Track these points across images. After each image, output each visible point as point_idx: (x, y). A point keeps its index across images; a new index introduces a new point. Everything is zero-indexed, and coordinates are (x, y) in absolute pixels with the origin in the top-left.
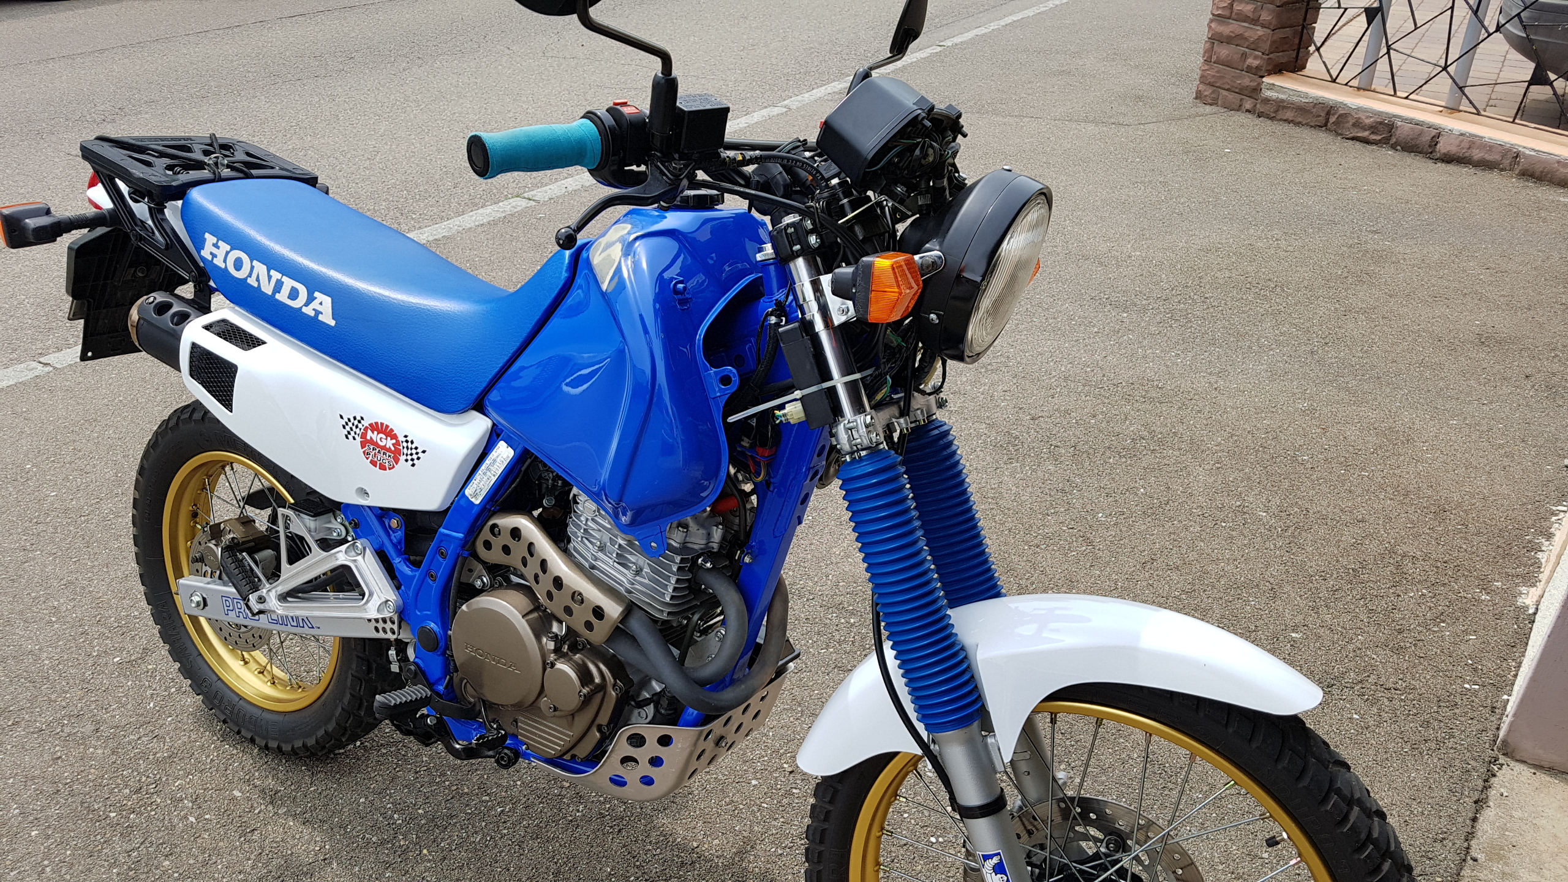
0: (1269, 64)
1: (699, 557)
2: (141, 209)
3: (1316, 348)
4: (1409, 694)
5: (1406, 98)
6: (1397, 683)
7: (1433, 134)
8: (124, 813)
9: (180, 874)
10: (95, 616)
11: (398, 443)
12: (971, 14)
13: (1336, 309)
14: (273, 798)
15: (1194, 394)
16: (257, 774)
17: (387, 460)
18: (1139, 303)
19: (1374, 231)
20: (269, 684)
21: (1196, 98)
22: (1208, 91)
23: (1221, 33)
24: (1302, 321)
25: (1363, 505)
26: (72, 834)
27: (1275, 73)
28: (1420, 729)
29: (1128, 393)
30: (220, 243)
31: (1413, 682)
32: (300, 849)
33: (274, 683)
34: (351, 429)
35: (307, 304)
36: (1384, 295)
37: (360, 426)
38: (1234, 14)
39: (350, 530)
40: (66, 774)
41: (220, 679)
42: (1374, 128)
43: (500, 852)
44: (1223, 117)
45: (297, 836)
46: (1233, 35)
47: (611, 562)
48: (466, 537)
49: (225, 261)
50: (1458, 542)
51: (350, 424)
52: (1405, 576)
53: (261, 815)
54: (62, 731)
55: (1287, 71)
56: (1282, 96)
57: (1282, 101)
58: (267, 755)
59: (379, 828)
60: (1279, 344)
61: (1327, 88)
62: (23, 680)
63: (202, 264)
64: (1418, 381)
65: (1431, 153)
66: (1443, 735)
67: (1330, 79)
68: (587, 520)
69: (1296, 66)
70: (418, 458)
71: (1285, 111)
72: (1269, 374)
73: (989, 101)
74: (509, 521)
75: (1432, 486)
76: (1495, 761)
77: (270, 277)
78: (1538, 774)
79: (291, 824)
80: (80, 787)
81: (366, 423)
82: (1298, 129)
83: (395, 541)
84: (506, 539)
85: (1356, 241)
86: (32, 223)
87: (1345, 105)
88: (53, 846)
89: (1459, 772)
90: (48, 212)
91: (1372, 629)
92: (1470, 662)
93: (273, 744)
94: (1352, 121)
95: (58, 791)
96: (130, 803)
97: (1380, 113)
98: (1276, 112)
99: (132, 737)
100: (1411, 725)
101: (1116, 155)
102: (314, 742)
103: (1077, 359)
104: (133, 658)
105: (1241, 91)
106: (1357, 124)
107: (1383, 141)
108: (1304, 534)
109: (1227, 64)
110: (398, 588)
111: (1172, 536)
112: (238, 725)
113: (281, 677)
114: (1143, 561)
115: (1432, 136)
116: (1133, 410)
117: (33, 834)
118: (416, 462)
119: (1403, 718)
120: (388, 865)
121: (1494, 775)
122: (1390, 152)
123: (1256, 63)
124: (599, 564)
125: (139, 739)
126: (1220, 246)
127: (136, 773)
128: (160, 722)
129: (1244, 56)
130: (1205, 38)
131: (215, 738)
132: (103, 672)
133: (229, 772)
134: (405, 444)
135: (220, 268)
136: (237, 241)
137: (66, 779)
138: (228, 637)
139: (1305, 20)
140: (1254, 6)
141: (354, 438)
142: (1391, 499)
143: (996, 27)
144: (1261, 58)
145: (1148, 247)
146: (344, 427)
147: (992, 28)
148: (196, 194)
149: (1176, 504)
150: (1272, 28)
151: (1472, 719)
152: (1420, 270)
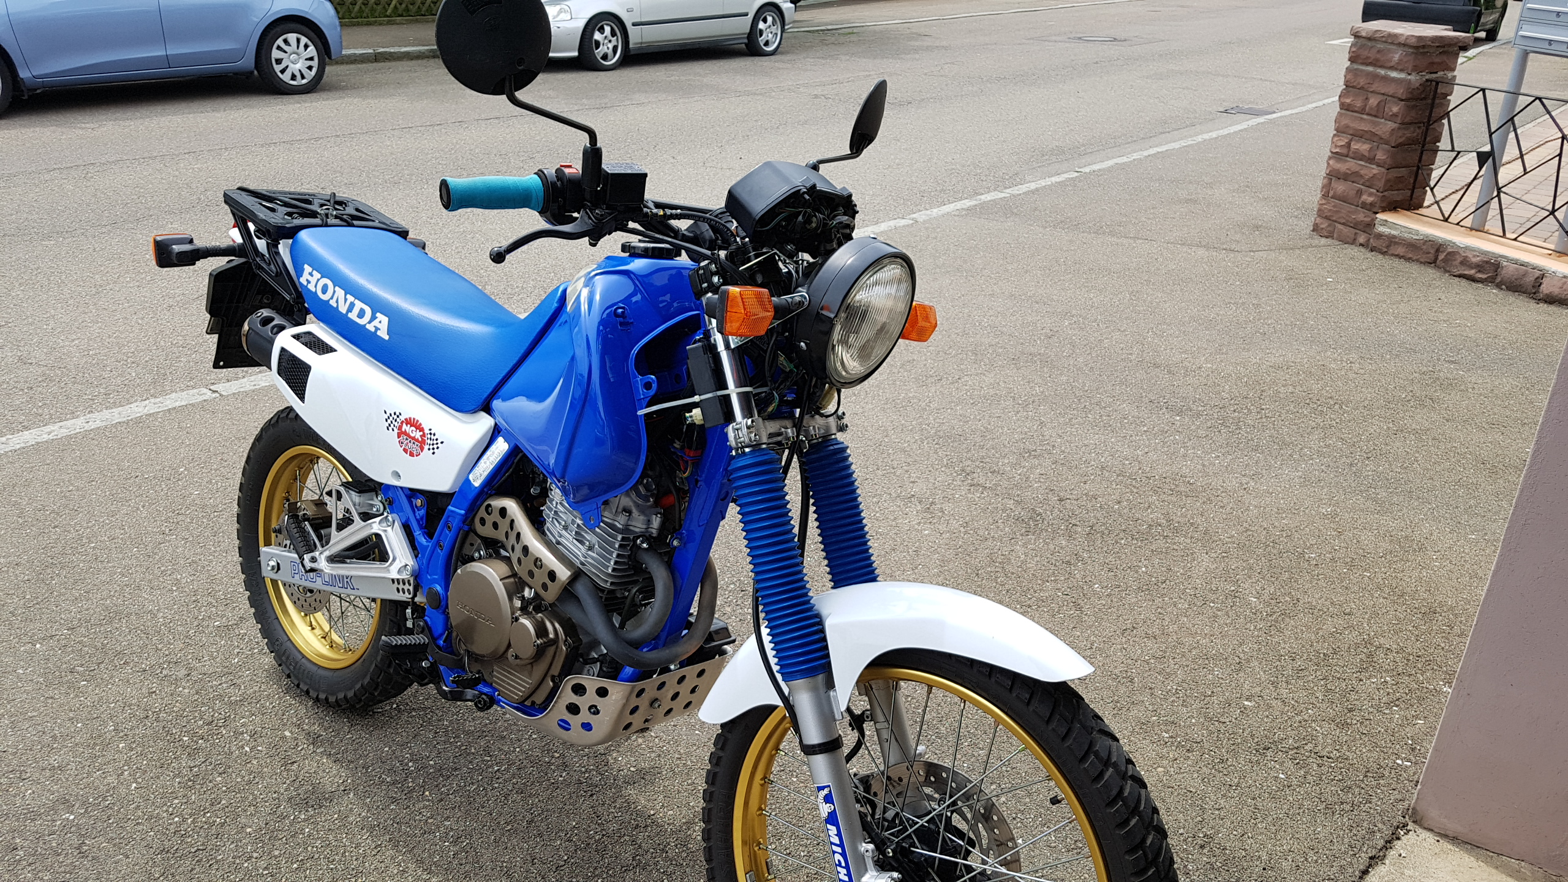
0: (1382, 201)
1: (638, 537)
2: (261, 244)
3: (1356, 461)
4: (1340, 763)
5: (1515, 239)
6: (1332, 752)
7: (1537, 275)
8: (195, 739)
9: (228, 788)
10: (208, 589)
11: (424, 435)
12: (1118, 144)
13: (1388, 428)
14: (315, 740)
15: (1222, 492)
16: (307, 721)
17: (415, 448)
18: (1195, 408)
19: (1452, 361)
20: (328, 647)
21: (1313, 231)
22: (1324, 225)
23: (1338, 170)
24: (1350, 436)
25: (1355, 600)
26: (151, 749)
27: (1390, 210)
28: (1340, 792)
29: (1158, 486)
30: (315, 272)
31: (1347, 753)
32: (326, 780)
33: (332, 647)
34: (392, 422)
35: (370, 322)
36: (1441, 420)
37: (398, 420)
38: (1351, 152)
39: (387, 506)
40: (156, 705)
41: (290, 639)
42: (1480, 267)
43: (488, 801)
44: (1336, 250)
45: (327, 771)
46: (1350, 172)
47: (571, 538)
48: (466, 514)
49: (316, 286)
50: (1439, 640)
51: (391, 418)
52: (1373, 664)
53: (303, 751)
54: (161, 673)
55: (1402, 209)
56: (1394, 232)
57: (1394, 237)
58: (318, 707)
59: (395, 772)
60: (1320, 454)
61: (1440, 227)
62: (139, 632)
63: (300, 290)
64: (1450, 498)
65: (1535, 293)
66: (1361, 800)
67: (1442, 219)
68: (557, 503)
69: (1411, 203)
70: (438, 448)
71: (1396, 246)
72: (1302, 480)
73: (1108, 223)
74: (498, 503)
75: (1429, 591)
76: (1404, 826)
77: (346, 300)
78: (1441, 841)
79: (325, 761)
80: (165, 715)
81: (402, 418)
82: (1408, 264)
83: (418, 517)
84: (496, 517)
85: (1430, 369)
86: (176, 248)
87: (1454, 243)
88: (134, 756)
89: (1364, 832)
90: (191, 241)
91: (1324, 706)
92: (1410, 742)
93: (322, 696)
94: (1460, 259)
95: (147, 717)
96: (201, 732)
97: (1486, 253)
98: (1388, 247)
99: (214, 683)
100: (1333, 788)
101: (1218, 277)
102: (352, 694)
103: (1119, 453)
104: (230, 623)
105: (1355, 226)
106: (1465, 262)
107: (1489, 280)
108: (1288, 619)
109: (1343, 199)
110: (416, 557)
111: (1159, 610)
112: (298, 680)
113: (337, 641)
114: (1125, 628)
115: (1535, 277)
116: (1158, 500)
117: (121, 746)
118: (436, 450)
119: (1326, 782)
120: (394, 800)
121: (1398, 839)
122: (1494, 291)
123: (1371, 199)
124: (562, 540)
125: (220, 685)
126: (1293, 364)
127: (211, 710)
128: (240, 674)
129: (1360, 193)
130: (1323, 174)
131: (280, 690)
132: (204, 632)
133: (285, 717)
134: (429, 436)
135: (311, 291)
136: (327, 271)
137: (156, 708)
138: (297, 601)
139: (1420, 161)
140: (1371, 146)
141: (393, 430)
142: (1384, 598)
143: (1139, 157)
144: (1376, 195)
145: (1221, 361)
146: (386, 420)
147: (1134, 158)
148: (303, 235)
149: (1172, 583)
150: (1386, 166)
151: (1394, 790)
152: (1485, 399)
